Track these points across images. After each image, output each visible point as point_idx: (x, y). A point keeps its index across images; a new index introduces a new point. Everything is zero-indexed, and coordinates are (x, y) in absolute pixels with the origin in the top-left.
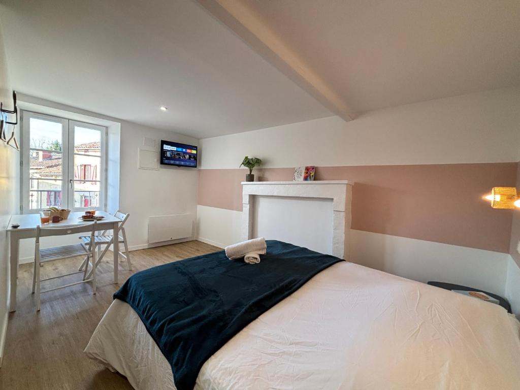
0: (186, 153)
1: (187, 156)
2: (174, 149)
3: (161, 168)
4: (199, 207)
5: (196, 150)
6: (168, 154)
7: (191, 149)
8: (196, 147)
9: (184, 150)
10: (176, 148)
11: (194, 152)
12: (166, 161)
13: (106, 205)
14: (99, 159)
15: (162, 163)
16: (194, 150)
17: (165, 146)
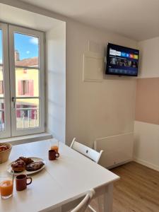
0: (129, 59)
1: (130, 63)
2: (119, 54)
3: (104, 78)
4: (136, 123)
5: (138, 54)
6: (114, 61)
7: (134, 54)
8: (138, 51)
9: (128, 55)
10: (120, 52)
11: (136, 57)
12: (111, 70)
13: (46, 125)
14: (37, 71)
15: (107, 72)
16: (136, 54)
17: (111, 50)
